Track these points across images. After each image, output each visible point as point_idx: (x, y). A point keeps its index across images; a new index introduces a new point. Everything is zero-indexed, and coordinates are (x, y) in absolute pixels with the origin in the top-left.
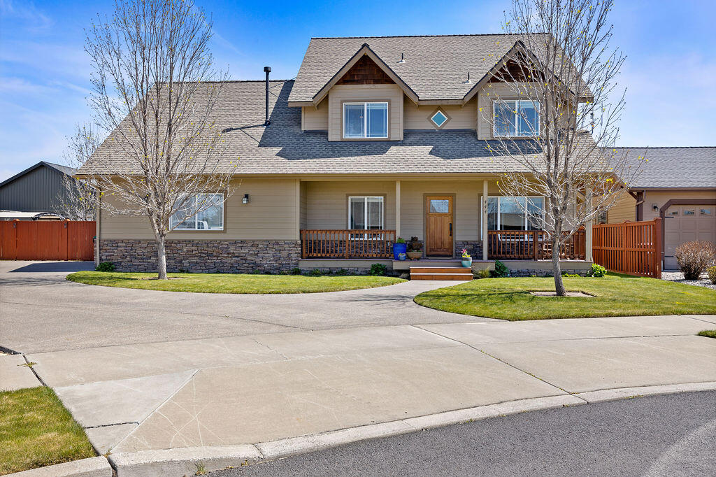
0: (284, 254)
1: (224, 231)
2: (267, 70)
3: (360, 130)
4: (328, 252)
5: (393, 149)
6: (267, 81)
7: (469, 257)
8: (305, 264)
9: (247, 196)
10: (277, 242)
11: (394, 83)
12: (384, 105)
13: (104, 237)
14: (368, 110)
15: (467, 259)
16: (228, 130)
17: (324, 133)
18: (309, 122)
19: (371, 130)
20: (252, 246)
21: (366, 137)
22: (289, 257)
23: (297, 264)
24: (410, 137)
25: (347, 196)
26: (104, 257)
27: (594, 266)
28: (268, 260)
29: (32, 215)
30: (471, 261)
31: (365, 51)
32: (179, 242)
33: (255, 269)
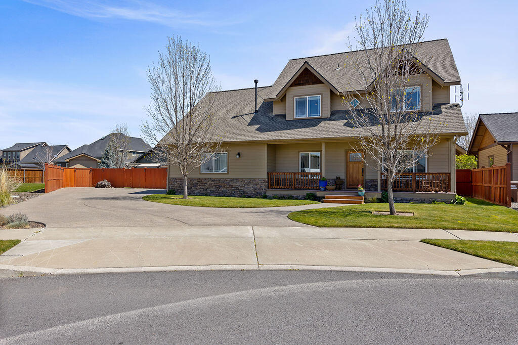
0: (259, 186)
1: (228, 174)
2: (256, 82)
3: (303, 113)
4: (283, 186)
5: (323, 123)
6: (256, 88)
7: (362, 189)
8: (270, 193)
9: (239, 154)
10: (255, 180)
11: (323, 83)
12: (318, 97)
13: (171, 176)
14: (309, 101)
15: (361, 191)
16: (235, 117)
17: (284, 116)
18: (277, 110)
19: (311, 112)
20: (242, 181)
21: (307, 117)
22: (261, 188)
23: (265, 192)
24: (335, 115)
25: (299, 152)
26: (171, 187)
27: (457, 197)
28: (250, 190)
29: (157, 165)
30: (364, 192)
31: (306, 65)
32: (205, 179)
33: (243, 195)
